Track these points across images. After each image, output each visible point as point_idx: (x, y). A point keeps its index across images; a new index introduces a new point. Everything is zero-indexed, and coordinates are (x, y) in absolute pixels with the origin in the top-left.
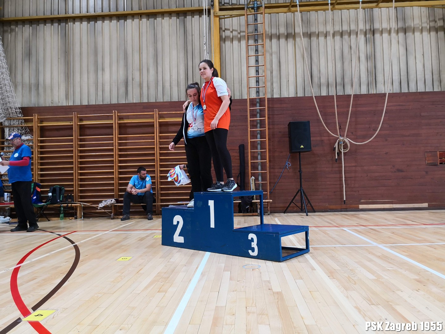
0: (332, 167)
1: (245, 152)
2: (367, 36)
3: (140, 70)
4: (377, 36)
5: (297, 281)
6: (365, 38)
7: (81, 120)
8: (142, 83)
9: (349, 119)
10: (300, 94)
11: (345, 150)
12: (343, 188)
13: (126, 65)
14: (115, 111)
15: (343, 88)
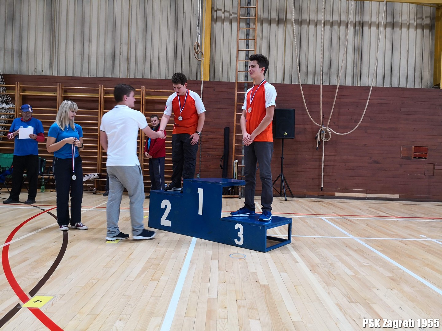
0: (313, 155)
1: (230, 135)
2: (356, 28)
3: (129, 44)
4: (366, 29)
5: (282, 274)
6: (354, 30)
7: (65, 91)
8: (129, 58)
9: (332, 110)
10: (287, 82)
11: (326, 139)
12: (322, 175)
13: (114, 38)
14: (101, 86)
15: (328, 78)
